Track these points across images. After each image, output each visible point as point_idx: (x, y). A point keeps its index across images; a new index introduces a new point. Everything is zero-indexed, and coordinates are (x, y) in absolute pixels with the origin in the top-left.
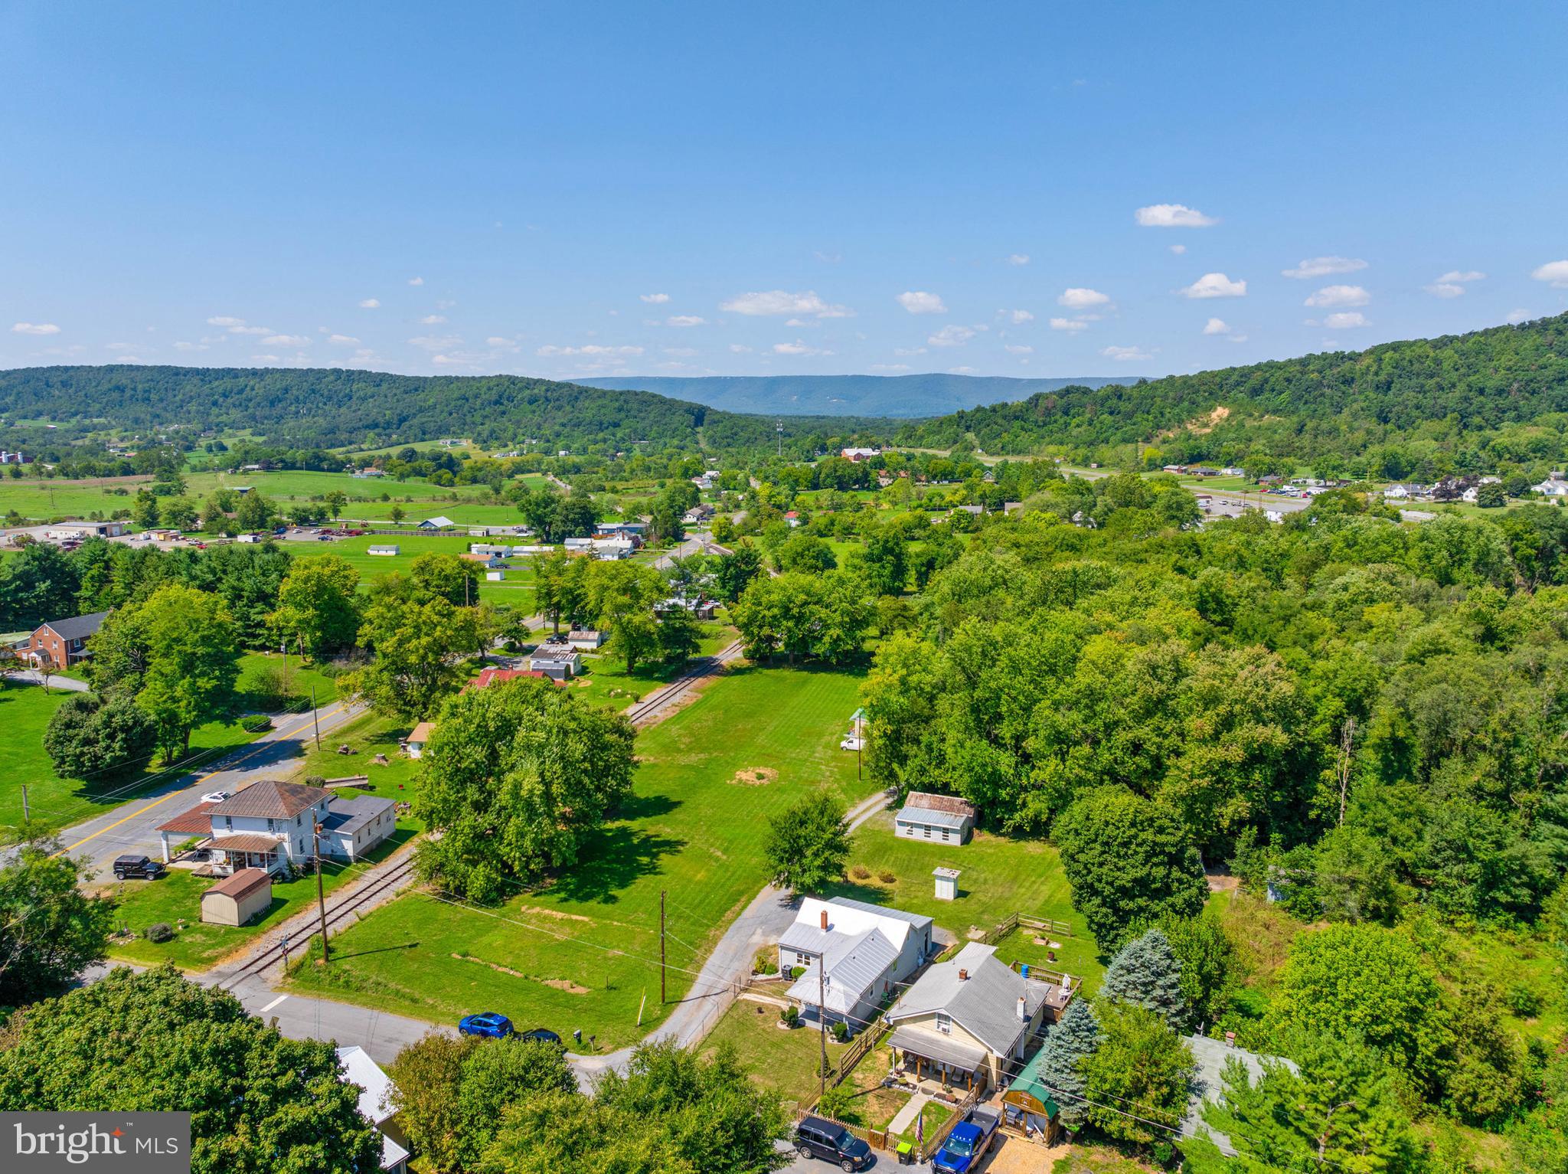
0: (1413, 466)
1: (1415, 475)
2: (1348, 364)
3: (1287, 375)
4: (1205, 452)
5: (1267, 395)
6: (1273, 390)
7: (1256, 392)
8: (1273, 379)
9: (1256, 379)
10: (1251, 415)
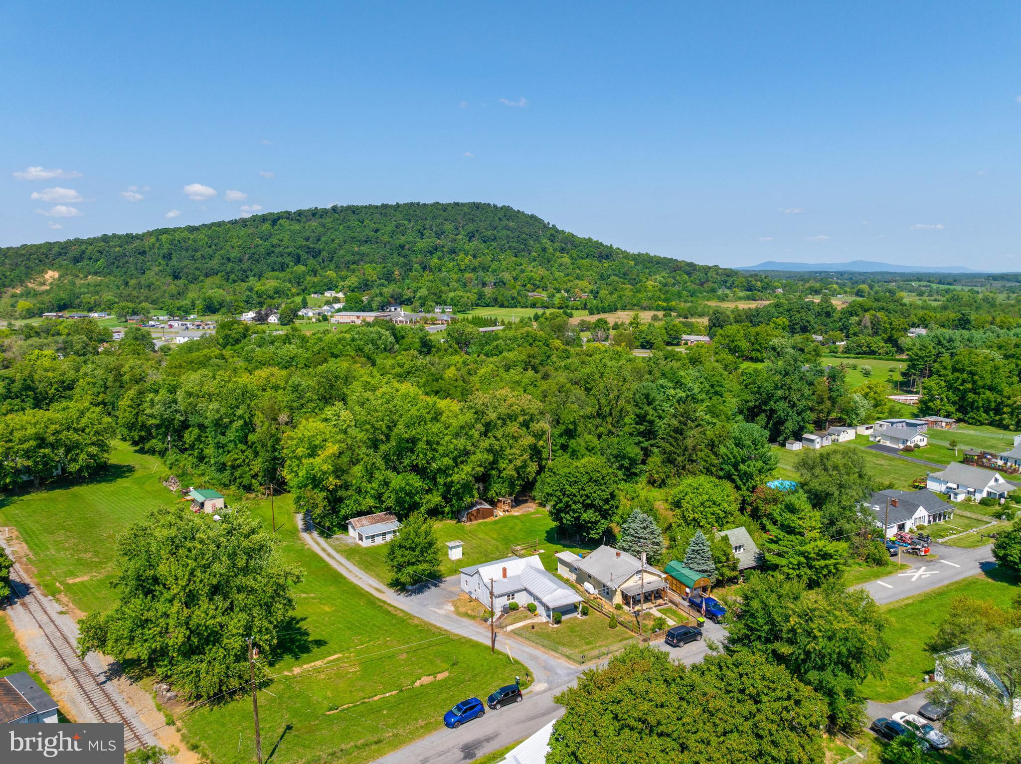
0: (220, 304)
1: (224, 310)
2: (137, 243)
3: (98, 248)
4: (68, 303)
5: (86, 262)
6: (91, 259)
7: (77, 260)
8: (88, 251)
9: (74, 251)
10: (77, 276)
